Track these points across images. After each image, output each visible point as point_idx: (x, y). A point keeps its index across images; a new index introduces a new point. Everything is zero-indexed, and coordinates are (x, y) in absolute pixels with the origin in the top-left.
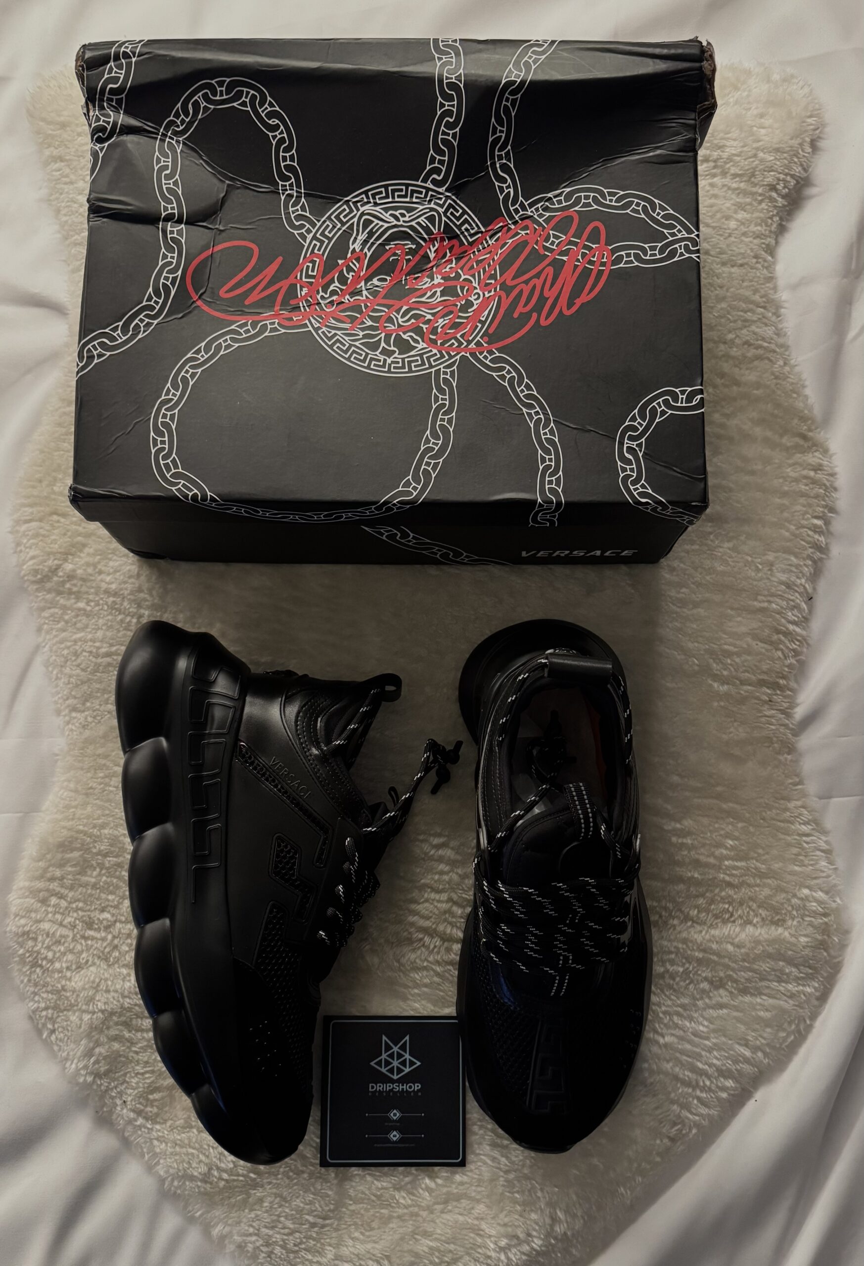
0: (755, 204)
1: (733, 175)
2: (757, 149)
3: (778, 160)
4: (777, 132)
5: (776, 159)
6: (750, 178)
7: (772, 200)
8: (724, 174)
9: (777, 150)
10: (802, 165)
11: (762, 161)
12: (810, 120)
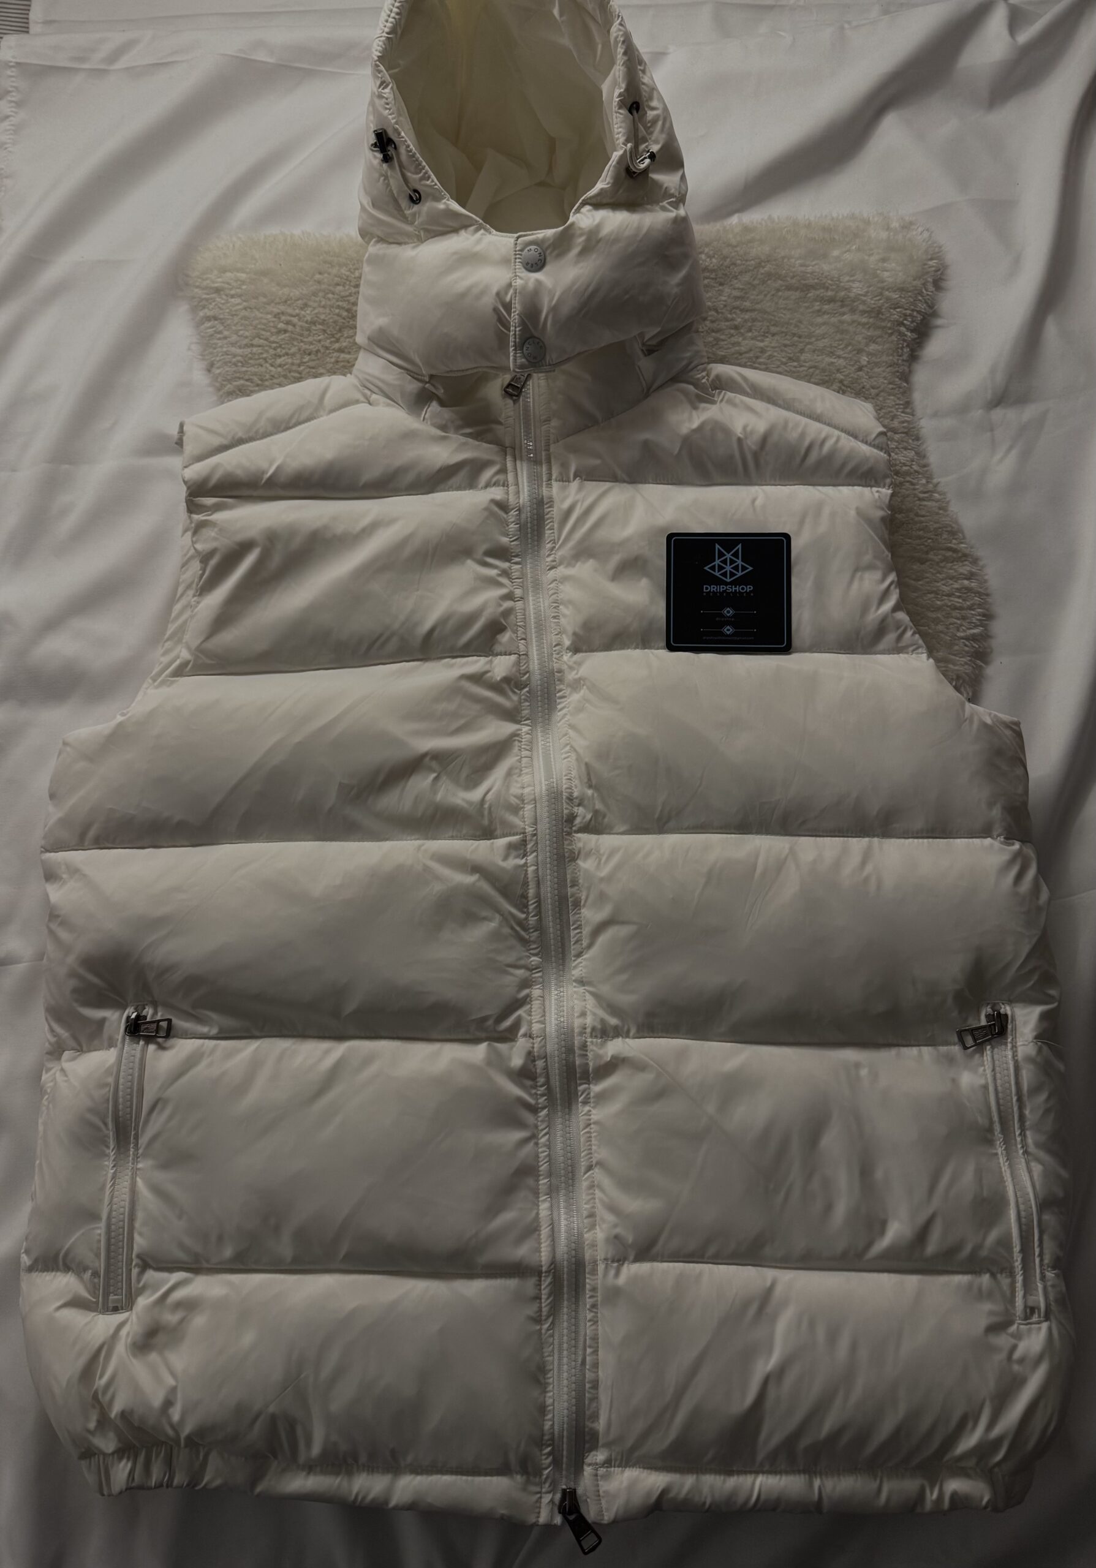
0: (887, 336)
1: (861, 311)
2: (883, 288)
3: (904, 298)
4: (900, 274)
5: (900, 297)
6: (878, 314)
7: (901, 334)
8: (853, 311)
9: (902, 290)
10: (926, 302)
11: (888, 299)
12: (931, 263)
